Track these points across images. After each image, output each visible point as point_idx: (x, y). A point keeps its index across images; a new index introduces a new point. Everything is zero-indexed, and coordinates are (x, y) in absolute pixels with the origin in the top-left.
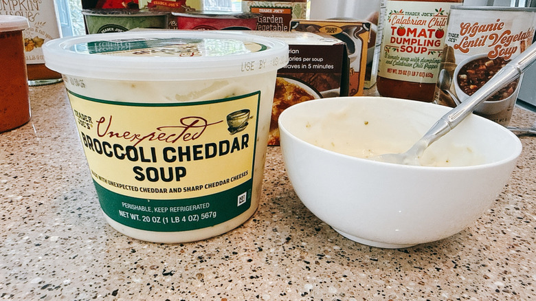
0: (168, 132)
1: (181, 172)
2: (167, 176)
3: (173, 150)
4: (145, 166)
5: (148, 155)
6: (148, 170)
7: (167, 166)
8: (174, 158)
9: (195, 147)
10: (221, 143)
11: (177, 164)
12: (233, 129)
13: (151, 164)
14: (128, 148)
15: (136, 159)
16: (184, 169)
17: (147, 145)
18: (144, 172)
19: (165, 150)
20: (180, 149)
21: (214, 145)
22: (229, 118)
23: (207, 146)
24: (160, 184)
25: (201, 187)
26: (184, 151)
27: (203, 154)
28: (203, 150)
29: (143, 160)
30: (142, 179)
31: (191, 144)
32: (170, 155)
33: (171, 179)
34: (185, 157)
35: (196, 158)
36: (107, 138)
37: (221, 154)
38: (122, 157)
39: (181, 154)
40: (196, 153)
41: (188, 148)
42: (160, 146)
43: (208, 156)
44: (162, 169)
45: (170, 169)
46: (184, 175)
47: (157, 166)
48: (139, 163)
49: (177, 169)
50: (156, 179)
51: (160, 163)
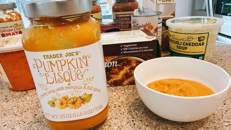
0: (184, 39)
1: (186, 48)
2: (183, 48)
3: (185, 43)
4: (179, 46)
5: (180, 44)
6: (180, 46)
7: (183, 46)
8: (185, 45)
9: (190, 43)
10: (196, 43)
11: (185, 46)
12: (199, 40)
13: (180, 45)
14: (177, 42)
15: (177, 44)
16: (187, 48)
17: (180, 41)
18: (179, 47)
19: (183, 43)
20: (186, 43)
21: (194, 43)
22: (199, 38)
23: (193, 43)
24: (181, 50)
25: (190, 52)
26: (187, 43)
27: (191, 45)
28: (191, 44)
29: (179, 44)
30: (178, 48)
31: (189, 42)
32: (184, 44)
33: (184, 49)
34: (187, 45)
35: (189, 45)
36: (173, 39)
37: (196, 46)
38: (175, 43)
39: (186, 44)
40: (190, 44)
41: (188, 43)
42: (182, 42)
43: (192, 46)
44: (182, 47)
45: (184, 47)
46: (186, 49)
47: (181, 46)
48: (178, 45)
49: (185, 47)
50: (181, 49)
51: (182, 45)
